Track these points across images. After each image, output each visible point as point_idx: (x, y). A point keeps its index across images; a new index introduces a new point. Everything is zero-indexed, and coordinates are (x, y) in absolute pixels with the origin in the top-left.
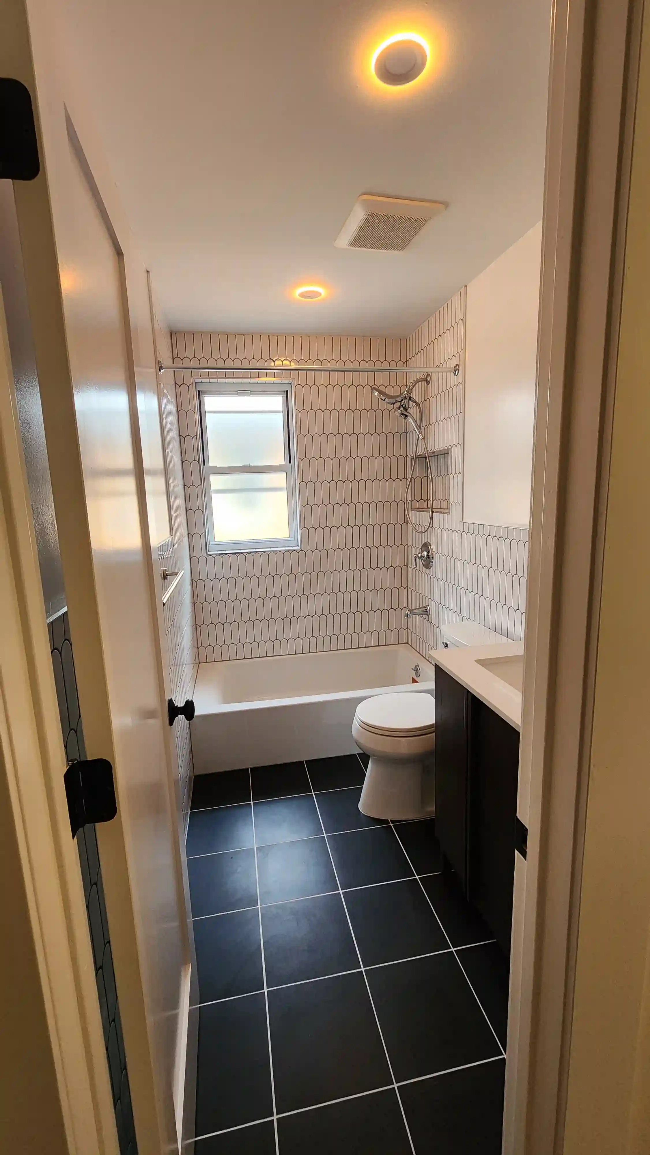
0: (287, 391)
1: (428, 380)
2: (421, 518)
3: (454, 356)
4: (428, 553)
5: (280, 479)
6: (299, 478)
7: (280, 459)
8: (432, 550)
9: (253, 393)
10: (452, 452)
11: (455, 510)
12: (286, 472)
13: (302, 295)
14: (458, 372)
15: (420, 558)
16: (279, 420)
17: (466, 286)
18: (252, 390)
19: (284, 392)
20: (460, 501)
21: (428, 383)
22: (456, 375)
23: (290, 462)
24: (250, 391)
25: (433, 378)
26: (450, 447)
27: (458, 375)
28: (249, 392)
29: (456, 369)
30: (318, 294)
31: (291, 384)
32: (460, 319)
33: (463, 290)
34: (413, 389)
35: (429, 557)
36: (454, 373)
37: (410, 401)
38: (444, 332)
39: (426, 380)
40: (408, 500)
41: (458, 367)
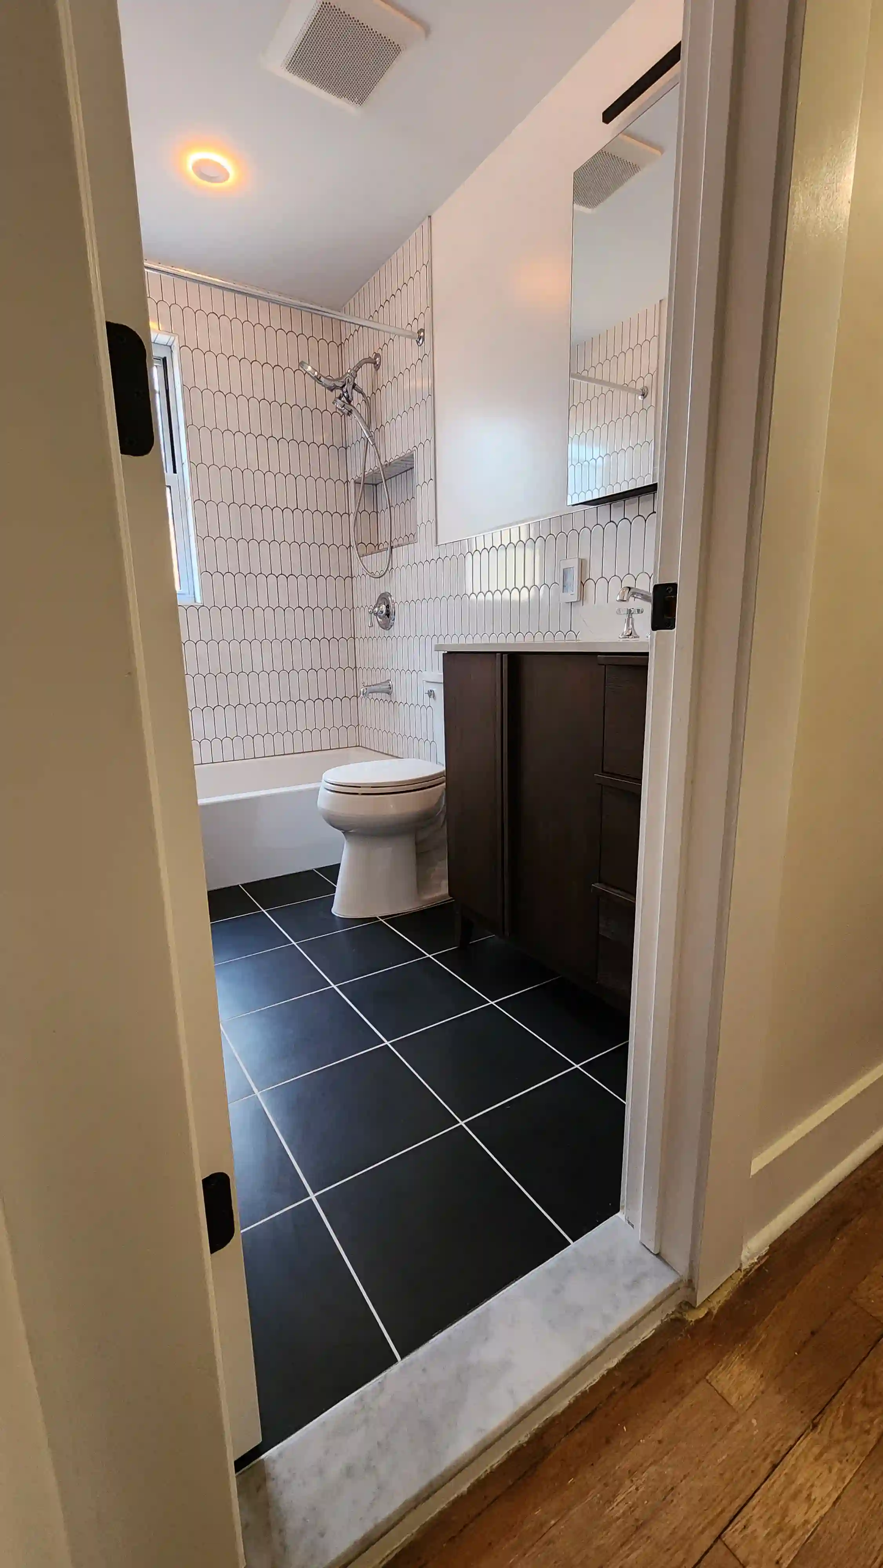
0: (164, 360)
1: (378, 363)
2: (377, 562)
3: (415, 319)
4: (388, 607)
8: (393, 601)
10: (419, 457)
11: (424, 534)
12: (170, 487)
14: (423, 340)
15: (376, 614)
17: (430, 217)
20: (432, 517)
21: (377, 367)
22: (421, 345)
23: (175, 472)
25: (384, 357)
26: (414, 449)
27: (423, 344)
29: (420, 337)
32: (423, 265)
33: (426, 224)
34: (358, 373)
35: (388, 614)
36: (417, 341)
37: (354, 390)
38: (399, 289)
39: (374, 361)
40: (352, 544)
41: (422, 334)
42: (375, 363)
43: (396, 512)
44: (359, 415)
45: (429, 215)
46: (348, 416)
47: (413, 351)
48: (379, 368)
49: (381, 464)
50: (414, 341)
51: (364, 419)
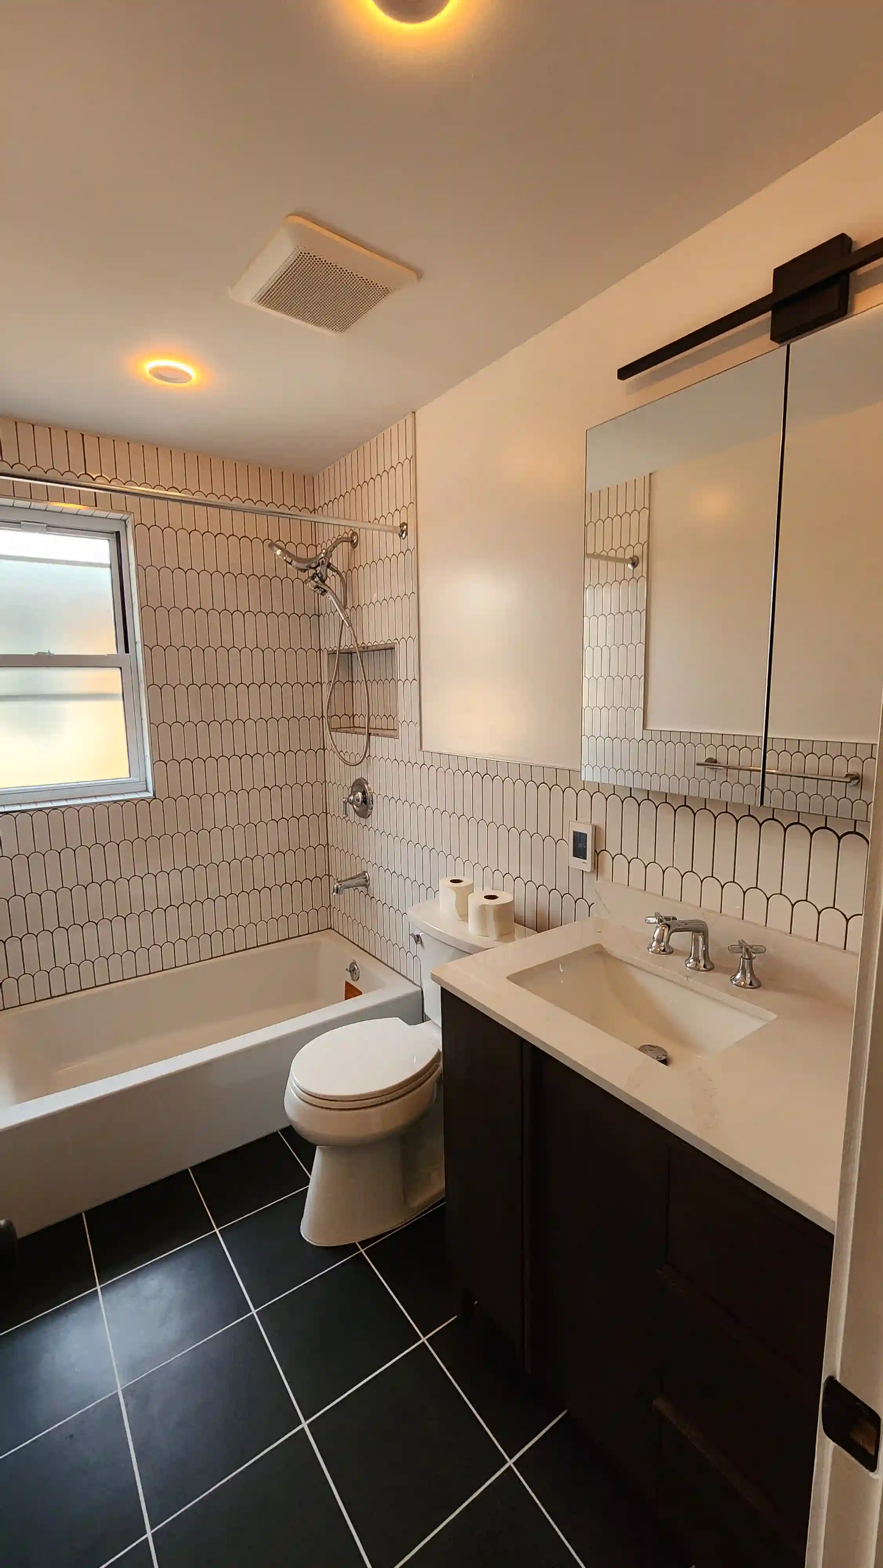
0: (118, 533)
1: (355, 541)
2: (353, 743)
3: (397, 511)
4: (364, 793)
5: (111, 679)
6: (146, 681)
7: (107, 645)
8: (370, 789)
9: (50, 528)
10: (401, 649)
11: (407, 732)
12: (121, 668)
13: (158, 373)
14: (406, 534)
15: (352, 803)
16: (105, 578)
17: (414, 413)
18: (49, 523)
19: (113, 533)
20: (415, 719)
21: (354, 545)
22: (403, 539)
23: (127, 651)
24: (46, 525)
25: (362, 538)
26: (396, 641)
27: (406, 538)
28: (44, 526)
29: (403, 530)
30: (186, 377)
31: (125, 521)
32: (407, 458)
33: (409, 418)
34: (333, 553)
35: (365, 800)
36: (399, 534)
37: (328, 569)
38: (379, 475)
39: (351, 540)
40: (324, 715)
41: (405, 527)
42: (352, 541)
43: (374, 688)
44: (334, 595)
45: (414, 411)
46: (322, 596)
47: (395, 544)
48: (356, 546)
49: (358, 644)
50: (397, 536)
51: (340, 600)
